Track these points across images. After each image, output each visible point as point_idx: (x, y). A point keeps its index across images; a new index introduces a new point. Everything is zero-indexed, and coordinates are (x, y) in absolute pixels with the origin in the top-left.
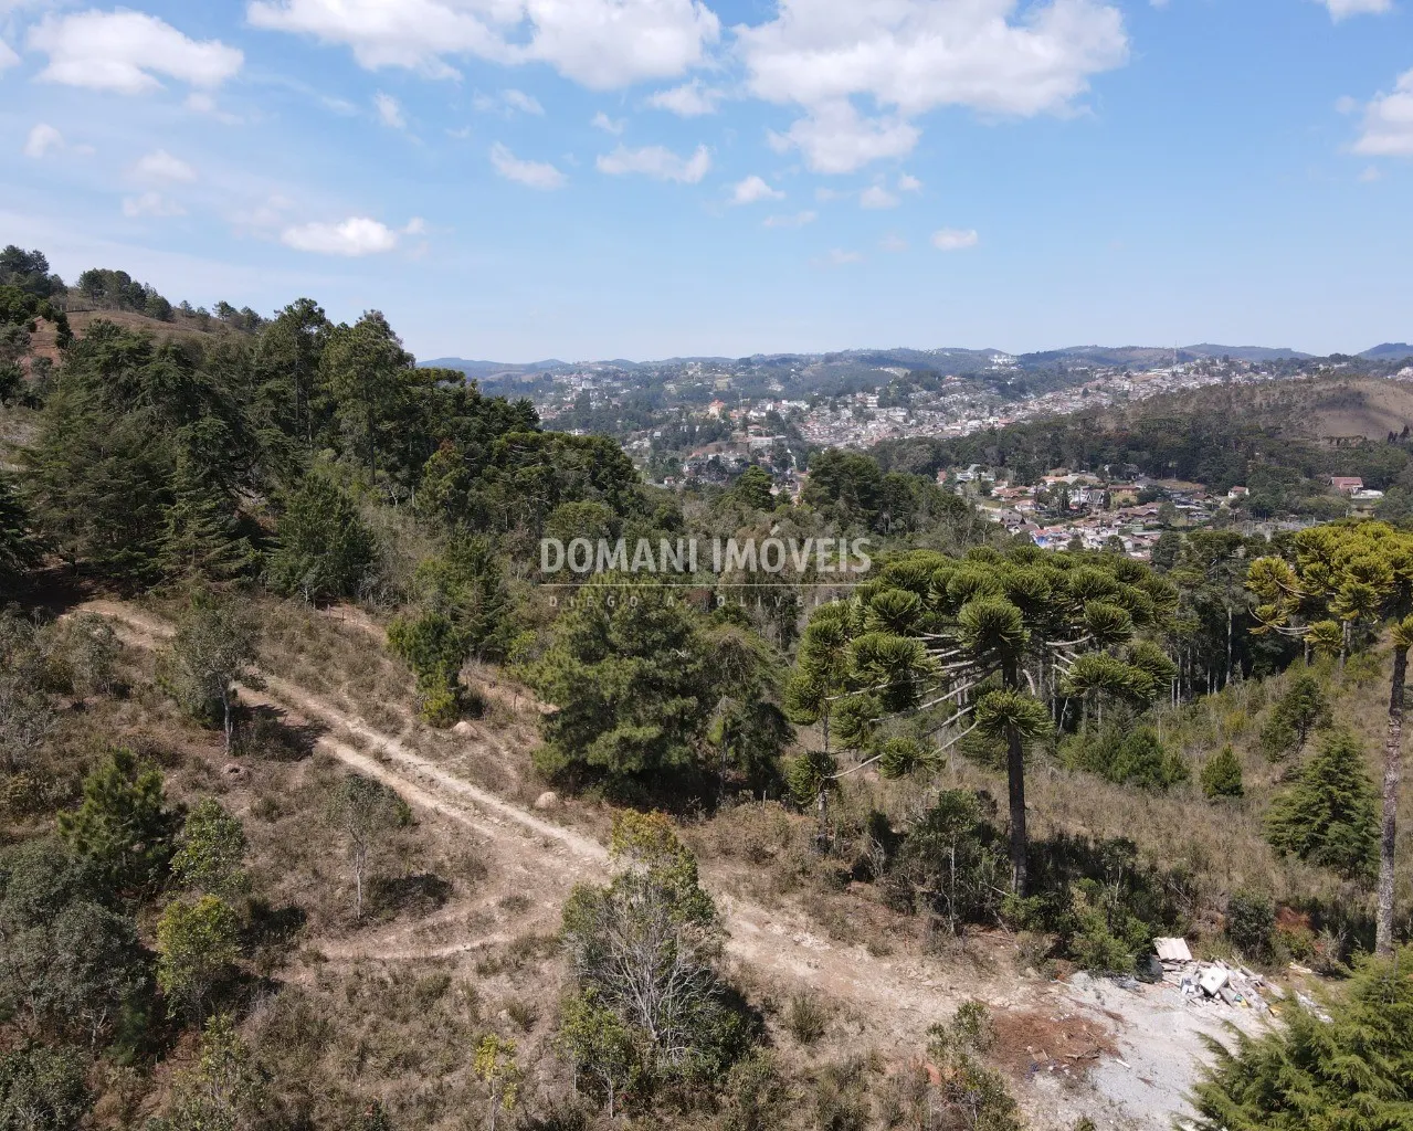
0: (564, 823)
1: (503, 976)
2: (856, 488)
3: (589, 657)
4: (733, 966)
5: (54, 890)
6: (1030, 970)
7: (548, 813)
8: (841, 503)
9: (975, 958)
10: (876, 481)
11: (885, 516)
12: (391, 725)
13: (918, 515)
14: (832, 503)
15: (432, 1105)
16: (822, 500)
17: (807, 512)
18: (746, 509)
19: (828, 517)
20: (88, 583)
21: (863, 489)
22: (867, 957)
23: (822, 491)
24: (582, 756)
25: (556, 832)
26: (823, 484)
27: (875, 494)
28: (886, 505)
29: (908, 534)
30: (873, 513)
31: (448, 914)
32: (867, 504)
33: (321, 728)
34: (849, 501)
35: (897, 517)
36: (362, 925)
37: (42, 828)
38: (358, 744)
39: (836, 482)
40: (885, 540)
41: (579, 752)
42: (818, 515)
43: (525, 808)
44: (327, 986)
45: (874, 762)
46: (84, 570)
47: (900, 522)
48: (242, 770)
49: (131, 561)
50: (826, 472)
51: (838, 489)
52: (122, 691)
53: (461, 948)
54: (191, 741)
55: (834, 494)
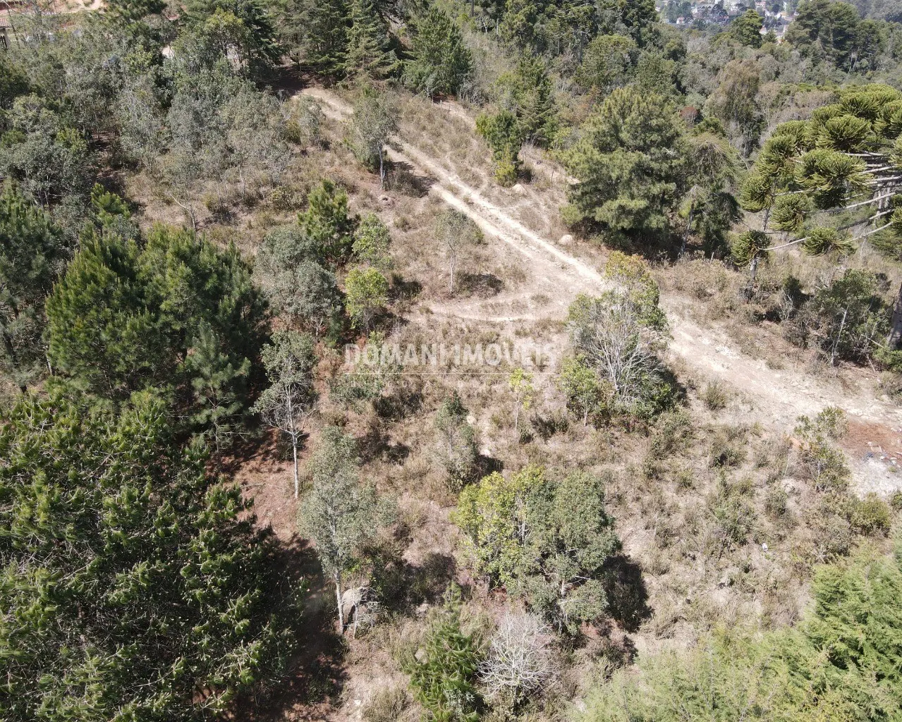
0: (575, 255)
1: (530, 338)
2: (834, 30)
3: (605, 148)
4: (672, 358)
5: (296, 253)
6: (885, 397)
7: (567, 248)
8: (817, 44)
9: (844, 382)
10: (853, 26)
11: (854, 55)
12: (475, 181)
13: (881, 57)
14: (810, 43)
15: (485, 398)
16: (802, 40)
17: (787, 50)
18: (737, 46)
19: (804, 54)
20: (306, 77)
21: (839, 32)
22: (765, 368)
23: (804, 33)
24: (592, 215)
25: (570, 260)
26: (806, 26)
27: (848, 37)
28: (855, 47)
29: (869, 73)
30: (843, 53)
31: (501, 298)
32: (839, 45)
33: (434, 179)
34: (825, 42)
35: (863, 57)
36: (453, 297)
37: (289, 219)
38: (454, 191)
39: (816, 25)
40: (848, 75)
41: (591, 212)
42: (797, 53)
43: (553, 243)
44: (432, 327)
45: (798, 243)
46: (304, 68)
47: (865, 62)
48: (390, 199)
49: (329, 64)
50: (810, 16)
51: (817, 31)
52: (326, 145)
53: (507, 319)
54: (362, 179)
55: (813, 36)
